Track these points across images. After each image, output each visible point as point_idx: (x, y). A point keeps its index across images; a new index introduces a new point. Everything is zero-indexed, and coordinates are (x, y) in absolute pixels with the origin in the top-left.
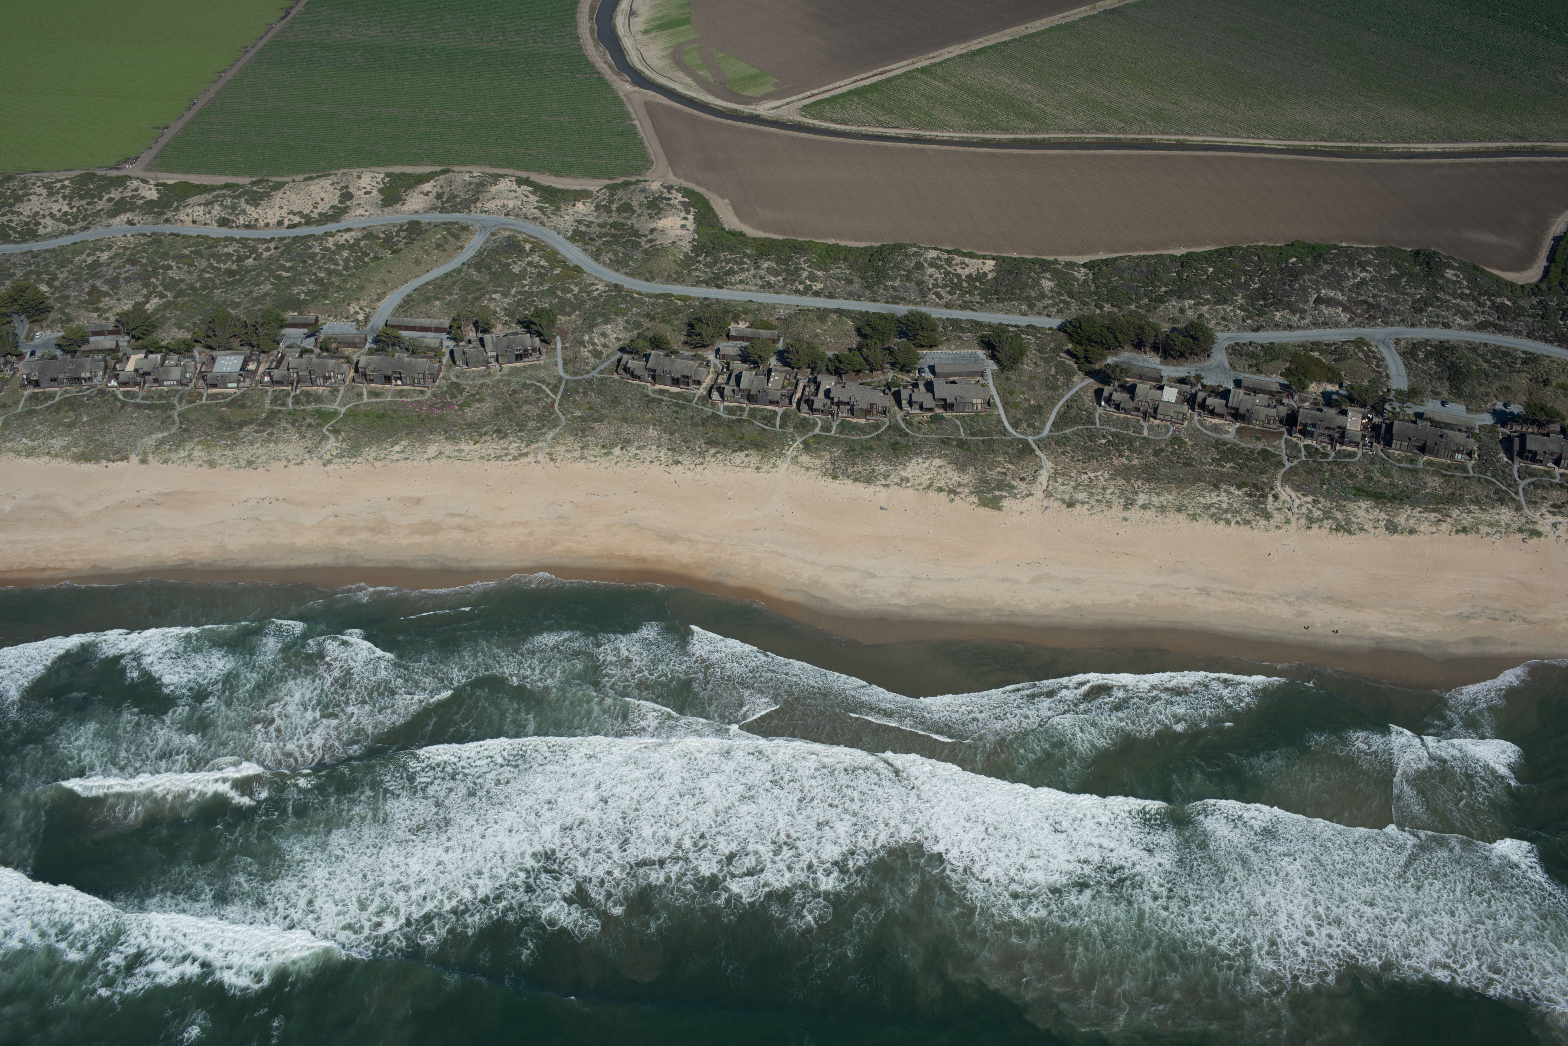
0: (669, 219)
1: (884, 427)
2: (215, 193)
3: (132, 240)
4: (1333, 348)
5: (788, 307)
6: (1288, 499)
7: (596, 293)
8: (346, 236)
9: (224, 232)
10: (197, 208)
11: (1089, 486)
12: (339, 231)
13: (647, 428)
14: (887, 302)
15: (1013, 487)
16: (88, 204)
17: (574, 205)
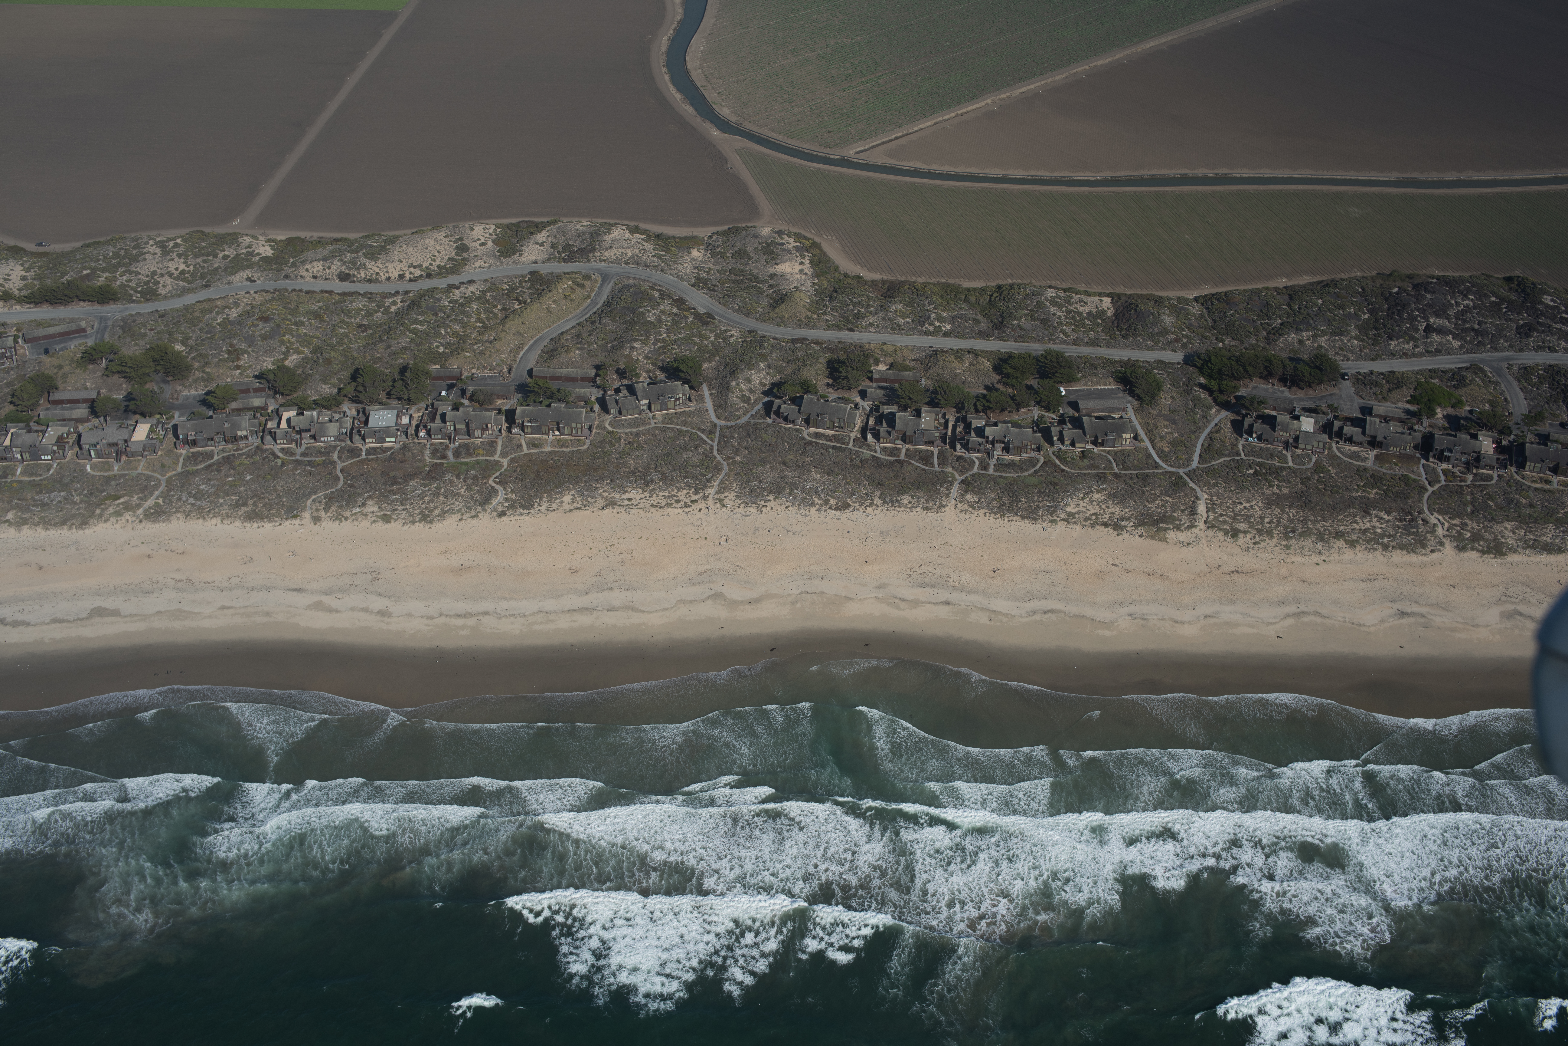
0: (787, 264)
1: (1039, 465)
2: (330, 247)
3: (257, 296)
4: (1450, 375)
5: (921, 348)
6: (1436, 522)
7: (732, 339)
8: (471, 288)
9: (347, 287)
10: (315, 263)
11: (1247, 516)
12: (462, 283)
13: (809, 471)
14: (1018, 341)
15: (1174, 519)
16: (204, 261)
17: (689, 252)
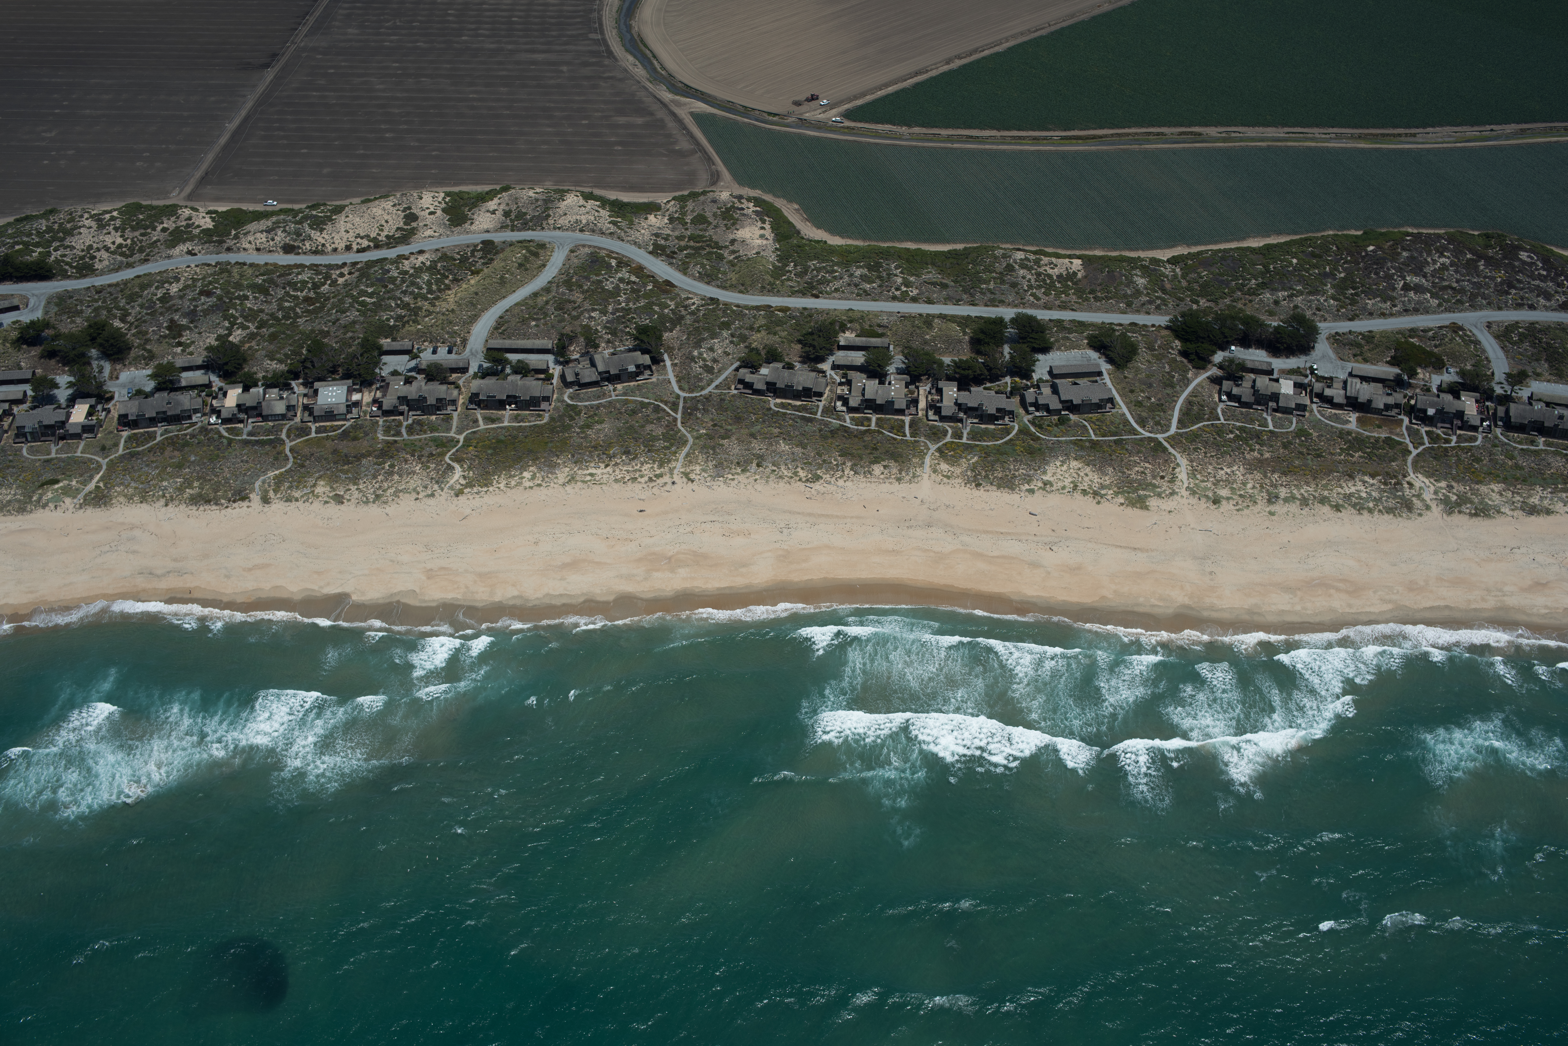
0: (747, 229)
1: (1014, 432)
2: (274, 219)
3: (198, 270)
4: (1431, 333)
5: (890, 314)
6: (1423, 485)
7: (693, 307)
8: (421, 258)
9: (293, 259)
10: (258, 235)
11: (1228, 482)
12: (412, 253)
13: (777, 443)
14: (986, 305)
15: (1155, 486)
16: (142, 235)
17: (646, 219)
